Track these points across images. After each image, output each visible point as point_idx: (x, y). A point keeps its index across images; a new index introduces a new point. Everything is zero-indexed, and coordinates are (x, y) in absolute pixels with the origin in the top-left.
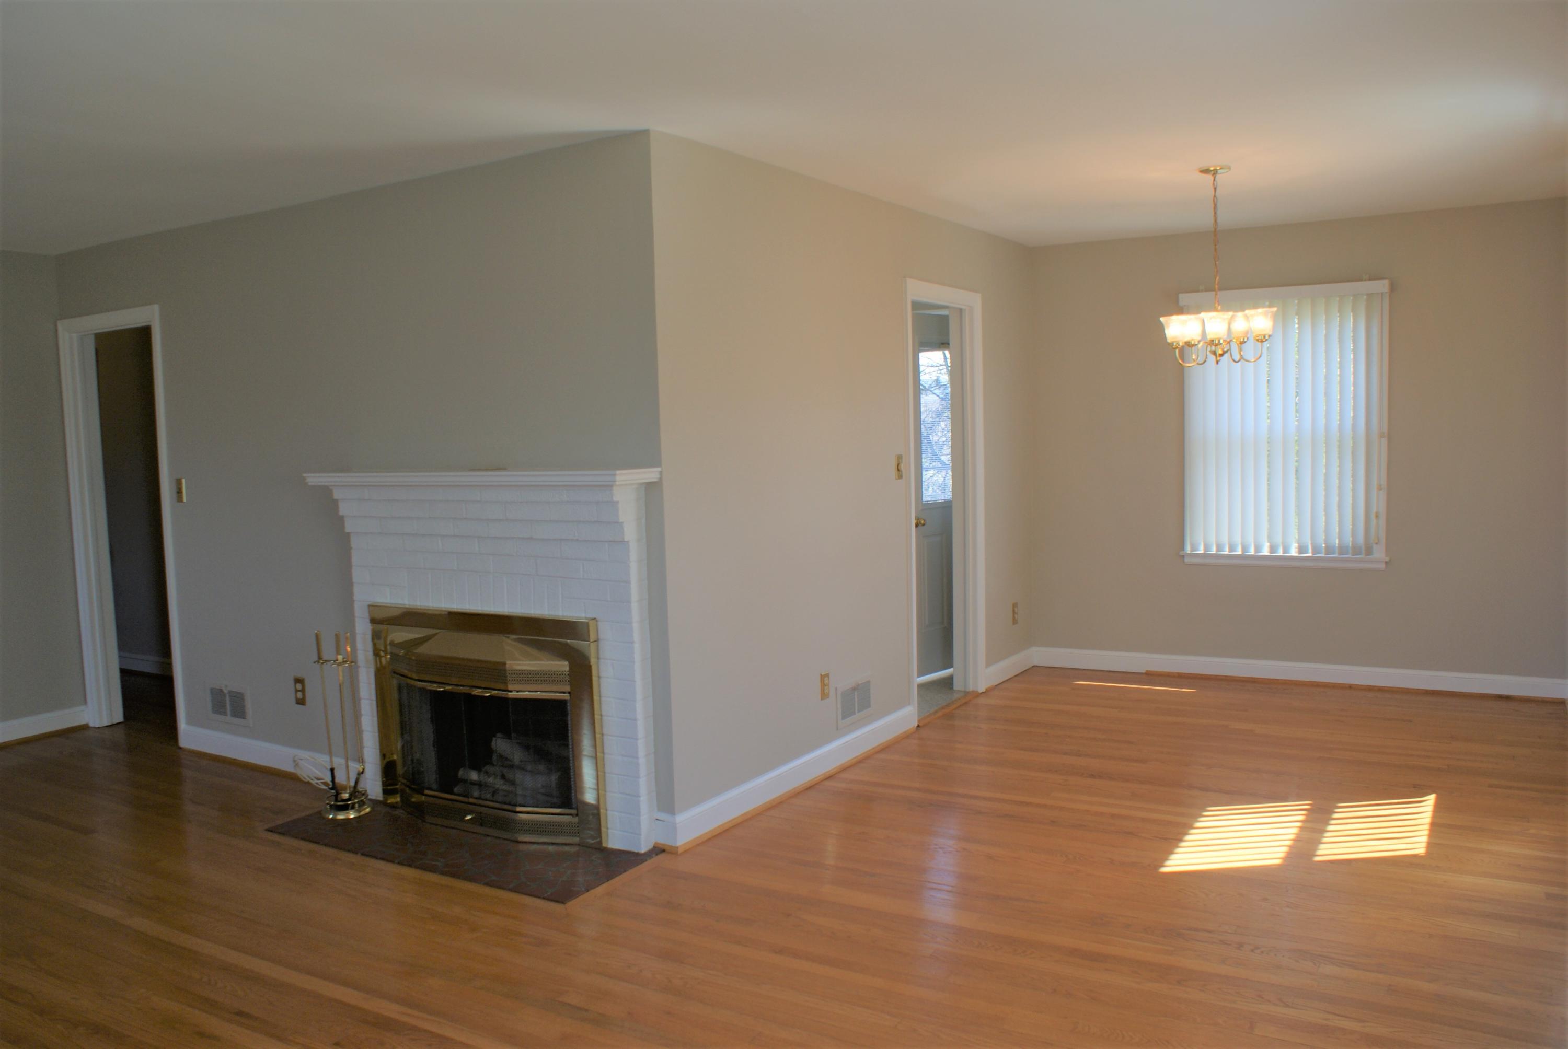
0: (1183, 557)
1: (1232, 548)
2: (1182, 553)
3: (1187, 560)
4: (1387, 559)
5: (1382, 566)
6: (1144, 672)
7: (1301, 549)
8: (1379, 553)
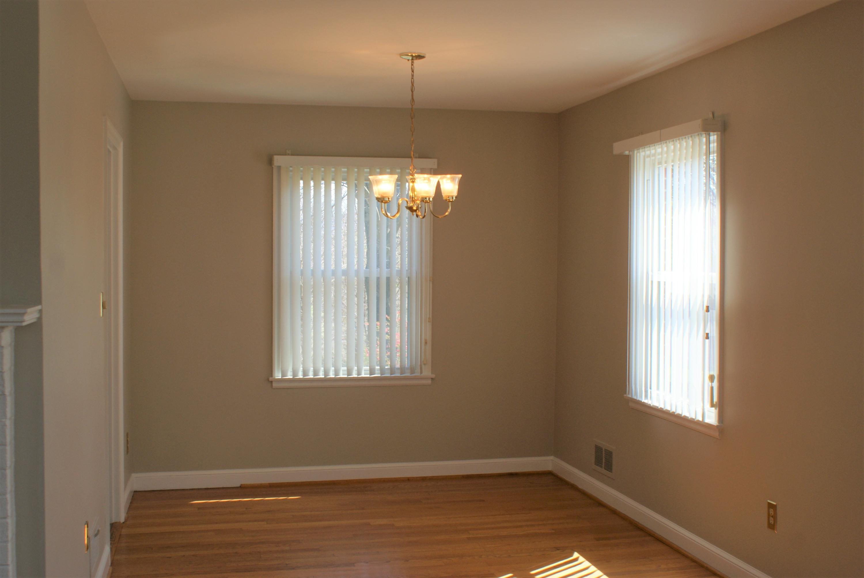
0: (272, 382)
1: (316, 373)
2: (271, 379)
3: (275, 385)
4: (433, 376)
5: (429, 382)
6: (238, 485)
7: (372, 371)
8: (427, 372)
